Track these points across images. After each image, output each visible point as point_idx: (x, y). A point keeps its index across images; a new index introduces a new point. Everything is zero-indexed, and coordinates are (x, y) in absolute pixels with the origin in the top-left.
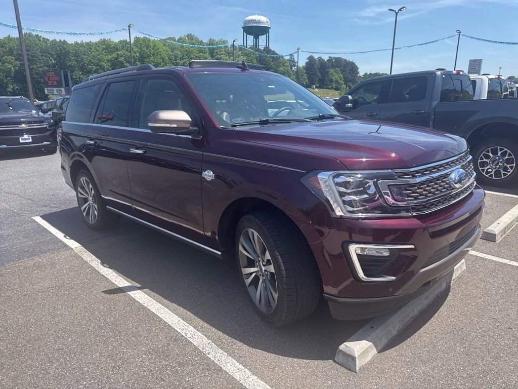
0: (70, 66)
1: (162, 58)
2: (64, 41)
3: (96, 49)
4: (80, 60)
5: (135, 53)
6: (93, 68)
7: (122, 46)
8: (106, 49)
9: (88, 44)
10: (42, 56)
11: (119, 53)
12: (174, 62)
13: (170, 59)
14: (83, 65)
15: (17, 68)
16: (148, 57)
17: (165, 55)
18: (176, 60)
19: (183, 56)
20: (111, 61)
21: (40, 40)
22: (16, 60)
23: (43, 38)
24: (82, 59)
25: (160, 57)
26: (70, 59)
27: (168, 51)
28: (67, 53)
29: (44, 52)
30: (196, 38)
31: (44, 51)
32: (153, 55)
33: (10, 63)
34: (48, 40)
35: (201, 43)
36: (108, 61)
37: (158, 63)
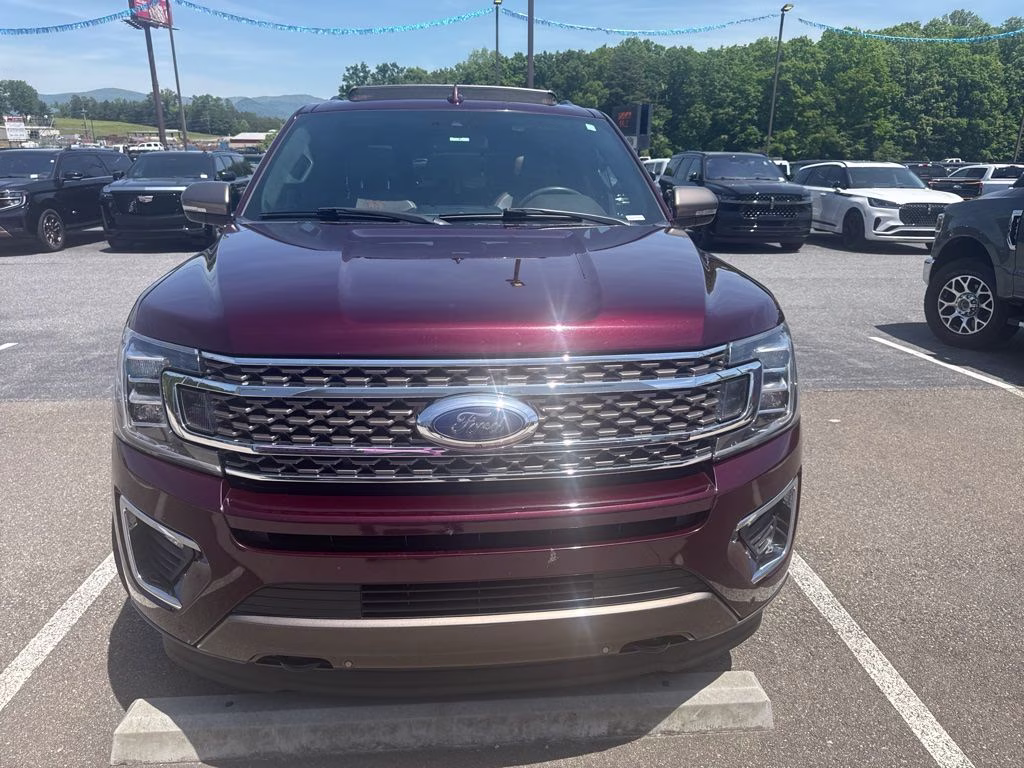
0: (689, 95)
1: (875, 71)
2: (689, 48)
3: (742, 61)
4: (708, 82)
5: (818, 63)
6: (728, 97)
7: (793, 51)
8: (761, 58)
9: (730, 51)
10: (646, 77)
11: (784, 64)
12: (903, 77)
13: (894, 72)
14: (712, 92)
15: (604, 101)
16: (845, 69)
17: (884, 63)
18: (908, 73)
19: (928, 63)
20: (766, 81)
21: (649, 50)
22: (606, 86)
23: (656, 46)
24: (712, 81)
25: (870, 69)
26: (691, 81)
27: (893, 55)
28: (689, 70)
29: (650, 71)
30: (976, 19)
31: (653, 70)
32: (857, 64)
33: (595, 93)
34: (663, 48)
35: (985, 29)
36: (760, 82)
37: (863, 82)
